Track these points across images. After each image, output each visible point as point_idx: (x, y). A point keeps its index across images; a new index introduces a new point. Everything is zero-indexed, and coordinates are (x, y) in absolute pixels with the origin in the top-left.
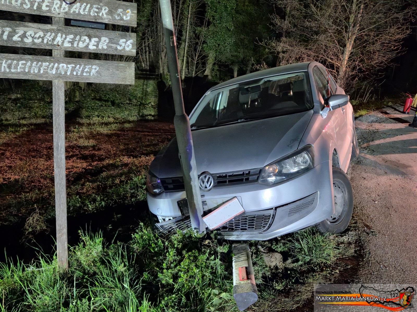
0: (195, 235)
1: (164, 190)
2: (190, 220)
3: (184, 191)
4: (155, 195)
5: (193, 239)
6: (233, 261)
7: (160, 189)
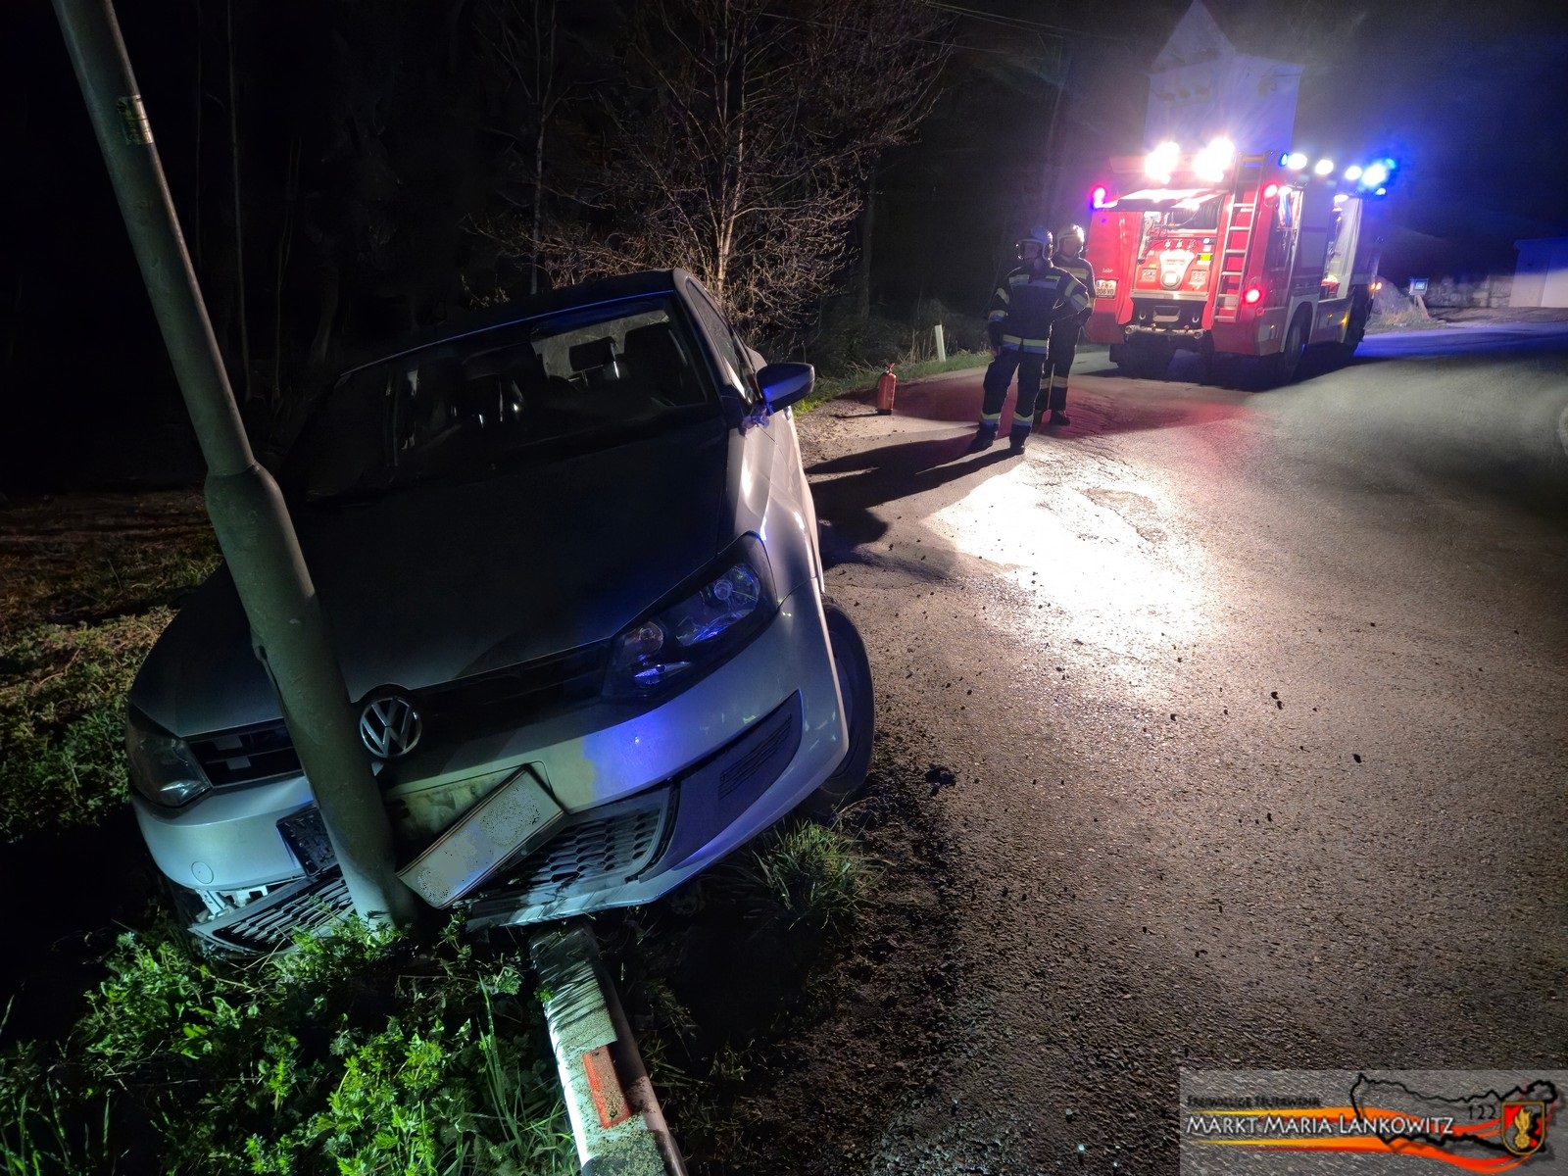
0: (373, 940)
1: (209, 783)
2: (343, 882)
3: (302, 775)
4: (174, 810)
5: (367, 955)
6: (552, 1026)
7: (195, 778)
